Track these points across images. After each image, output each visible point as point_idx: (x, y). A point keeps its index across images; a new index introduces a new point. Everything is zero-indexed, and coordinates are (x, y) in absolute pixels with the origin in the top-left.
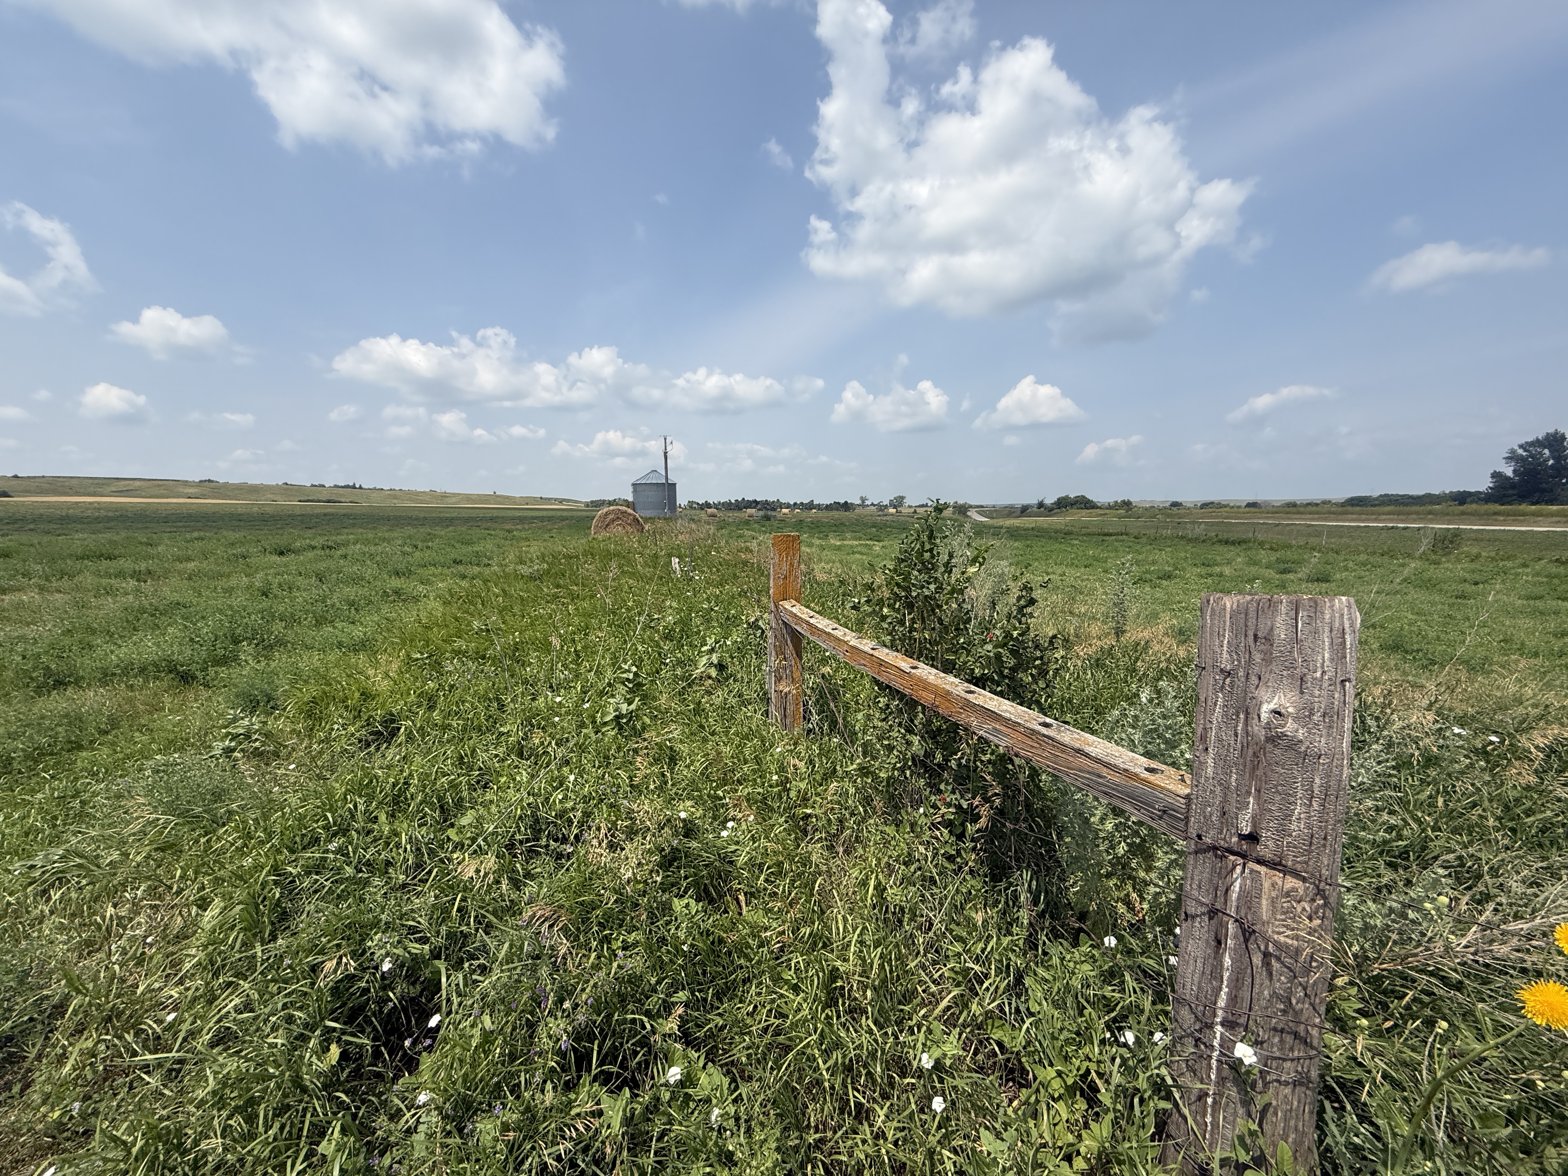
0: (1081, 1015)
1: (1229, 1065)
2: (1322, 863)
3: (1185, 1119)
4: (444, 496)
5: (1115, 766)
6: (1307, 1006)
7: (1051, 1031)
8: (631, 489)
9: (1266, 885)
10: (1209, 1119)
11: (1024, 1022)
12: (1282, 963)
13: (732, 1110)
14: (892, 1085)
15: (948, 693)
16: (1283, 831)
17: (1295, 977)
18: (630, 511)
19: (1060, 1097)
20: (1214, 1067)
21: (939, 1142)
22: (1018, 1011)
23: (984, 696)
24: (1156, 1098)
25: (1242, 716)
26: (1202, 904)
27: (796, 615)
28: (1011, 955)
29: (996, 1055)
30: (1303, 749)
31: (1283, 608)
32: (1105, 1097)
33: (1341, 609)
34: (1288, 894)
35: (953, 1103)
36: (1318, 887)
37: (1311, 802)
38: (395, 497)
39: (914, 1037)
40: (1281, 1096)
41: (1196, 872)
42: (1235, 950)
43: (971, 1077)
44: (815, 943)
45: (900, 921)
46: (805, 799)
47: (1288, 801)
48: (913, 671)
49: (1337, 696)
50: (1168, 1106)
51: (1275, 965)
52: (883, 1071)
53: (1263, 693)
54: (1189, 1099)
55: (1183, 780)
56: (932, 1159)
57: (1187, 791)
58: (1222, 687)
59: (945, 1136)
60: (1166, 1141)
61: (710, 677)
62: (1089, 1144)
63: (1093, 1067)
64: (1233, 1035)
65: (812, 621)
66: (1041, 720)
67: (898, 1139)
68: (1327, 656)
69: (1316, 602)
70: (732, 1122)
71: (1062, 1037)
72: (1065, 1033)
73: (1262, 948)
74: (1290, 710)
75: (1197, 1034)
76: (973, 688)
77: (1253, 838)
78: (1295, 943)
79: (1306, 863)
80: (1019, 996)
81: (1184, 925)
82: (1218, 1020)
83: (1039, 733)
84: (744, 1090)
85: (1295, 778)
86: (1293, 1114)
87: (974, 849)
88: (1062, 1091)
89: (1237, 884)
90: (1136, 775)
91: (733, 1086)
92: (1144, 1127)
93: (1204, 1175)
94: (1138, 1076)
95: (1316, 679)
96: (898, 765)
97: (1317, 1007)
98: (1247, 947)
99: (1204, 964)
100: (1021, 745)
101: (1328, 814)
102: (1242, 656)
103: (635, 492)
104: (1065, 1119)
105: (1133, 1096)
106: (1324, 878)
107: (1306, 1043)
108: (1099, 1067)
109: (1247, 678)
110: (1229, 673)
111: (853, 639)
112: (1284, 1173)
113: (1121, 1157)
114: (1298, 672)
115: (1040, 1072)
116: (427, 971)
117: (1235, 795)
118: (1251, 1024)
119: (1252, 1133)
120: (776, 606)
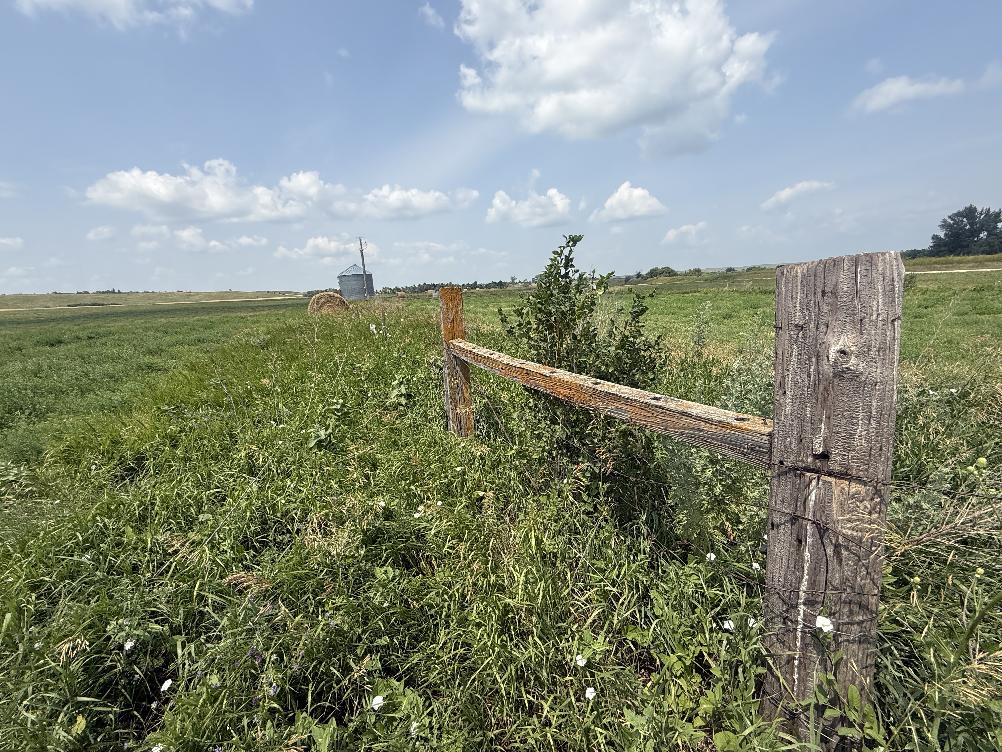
0: (694, 613)
1: (811, 634)
2: (879, 469)
3: (778, 679)
4: (189, 295)
5: (712, 420)
6: (868, 581)
7: (672, 627)
8: (337, 280)
9: (836, 491)
10: (796, 676)
11: (651, 624)
12: (850, 551)
13: (427, 721)
14: (554, 684)
15: (580, 386)
16: (848, 448)
17: (860, 560)
18: (336, 295)
19: (681, 675)
20: (799, 637)
21: (593, 722)
22: (646, 616)
23: (608, 385)
24: (755, 666)
25: (814, 360)
26: (785, 514)
27: (462, 349)
28: (639, 576)
29: (632, 651)
30: (863, 379)
31: (845, 266)
32: (716, 670)
33: (891, 262)
34: (853, 497)
35: (602, 690)
36: (876, 488)
37: (869, 421)
38: (149, 298)
39: (570, 645)
40: (850, 652)
41: (780, 490)
42: (813, 545)
43: (614, 669)
45: (554, 564)
46: (479, 486)
47: (852, 422)
48: (552, 375)
49: (888, 333)
50: (763, 670)
51: (844, 552)
52: (548, 674)
53: (831, 338)
54: (780, 663)
55: (765, 423)
56: (587, 736)
57: (770, 430)
58: (797, 340)
59: (597, 717)
60: (763, 697)
61: (401, 405)
62: (706, 706)
63: (705, 650)
64: (813, 611)
65: (474, 351)
66: (653, 396)
67: (560, 725)
68: (881, 301)
69: (872, 258)
70: (427, 731)
71: (680, 631)
72: (683, 627)
73: (834, 541)
74: (852, 348)
75: (785, 614)
76: (599, 381)
77: (825, 456)
78: (859, 534)
79: (867, 470)
80: (646, 605)
81: (771, 533)
82: (801, 601)
83: (651, 405)
84: (435, 705)
85: (857, 403)
87: (606, 502)
88: (683, 670)
89: (813, 495)
90: (729, 424)
91: (427, 704)
92: (746, 689)
93: (794, 718)
94: (740, 652)
95: (872, 321)
96: (547, 448)
97: (876, 582)
98: (822, 542)
99: (789, 560)
100: (638, 417)
101: (883, 429)
102: (812, 311)
103: (341, 282)
104: (686, 691)
105: (737, 667)
106: (880, 481)
107: (868, 609)
108: (709, 649)
109: (817, 328)
110: (802, 327)
111: (506, 359)
112: (854, 708)
113: (731, 713)
114: (858, 317)
115: (664, 658)
116: (168, 645)
117: (810, 424)
118: (826, 600)
119: (829, 682)
120: (447, 345)
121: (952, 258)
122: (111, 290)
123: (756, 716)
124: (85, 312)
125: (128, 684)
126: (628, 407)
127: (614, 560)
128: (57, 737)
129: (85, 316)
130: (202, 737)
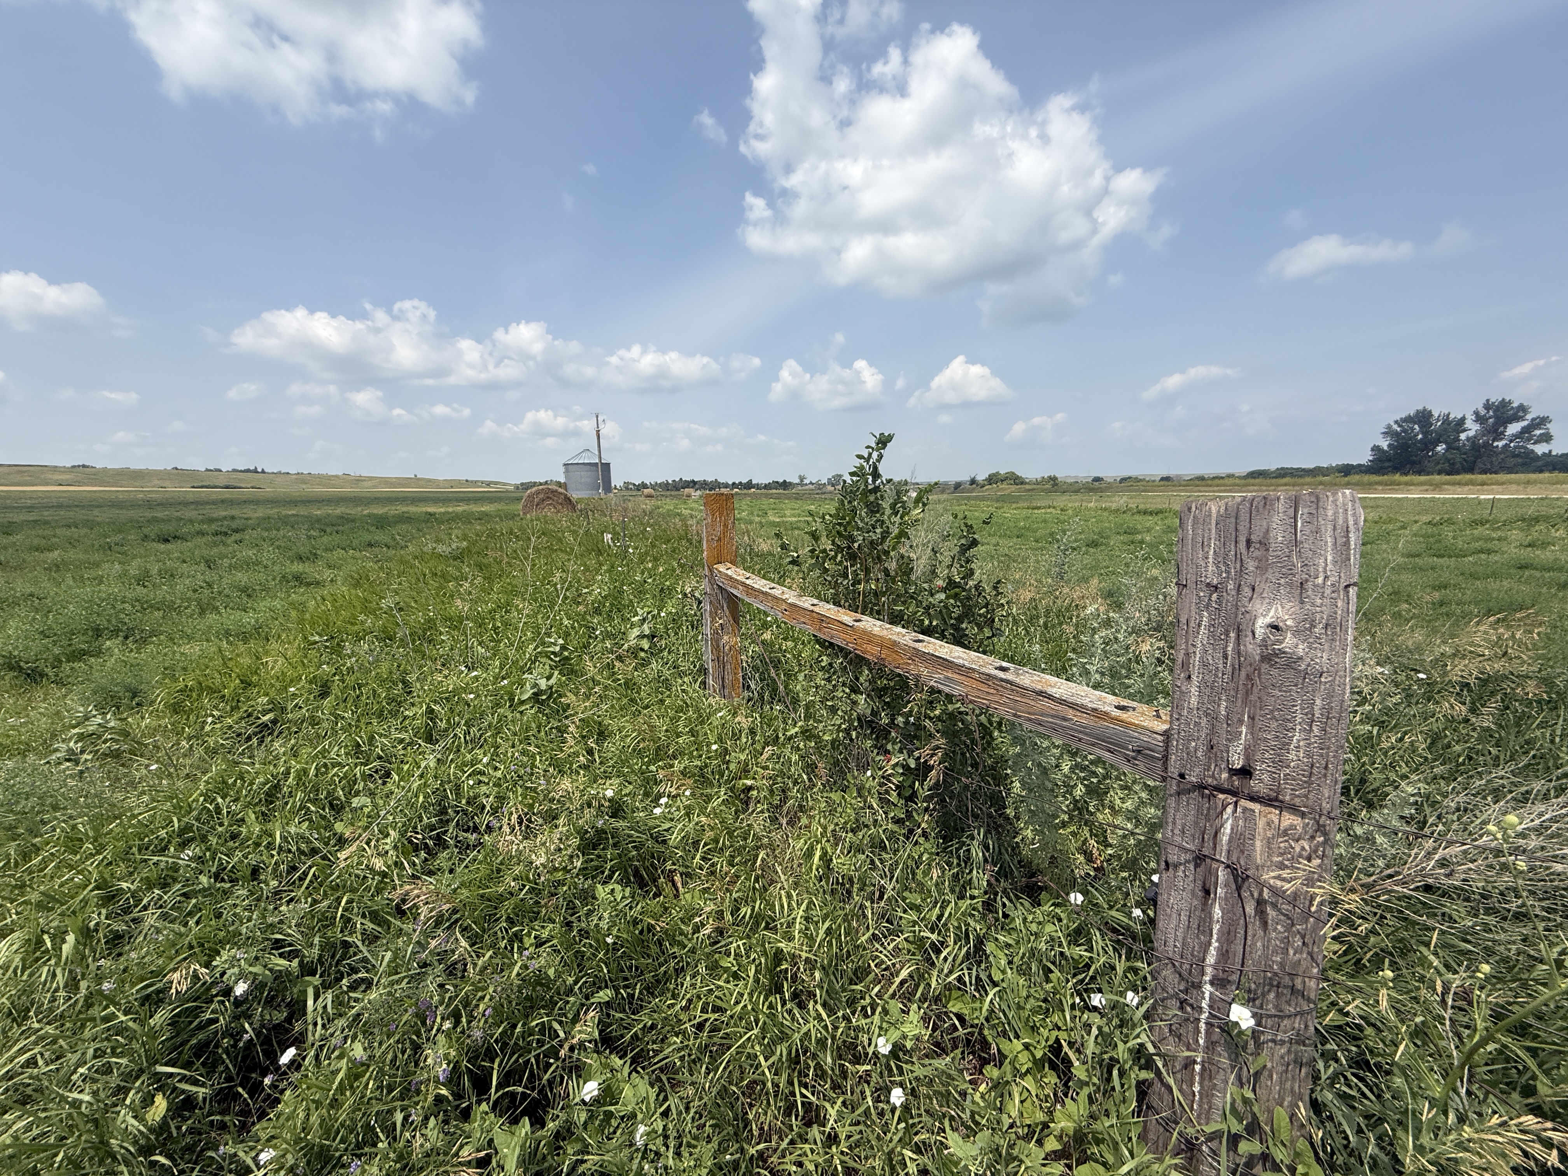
0: (1048, 980)
1: (1221, 1028)
2: (1323, 795)
3: (1170, 1089)
4: (359, 480)
5: (1082, 706)
6: (1305, 956)
7: (1016, 1000)
8: (563, 469)
9: (1261, 823)
10: (1197, 1088)
11: (986, 993)
12: (1279, 910)
13: (659, 1125)
14: (844, 1074)
15: (895, 643)
16: (1280, 762)
17: (1293, 925)
18: (560, 490)
19: (1028, 1071)
20: (1203, 1031)
21: (900, 1140)
22: (979, 981)
23: (935, 644)
24: (1136, 1068)
25: (1232, 635)
26: (1187, 850)
27: (731, 578)
28: (969, 920)
29: (956, 1030)
30: (1303, 667)
31: (1281, 506)
32: (1079, 1071)
33: (1344, 505)
34: (1285, 833)
35: (914, 1092)
36: (1318, 822)
37: (1311, 726)
38: (304, 482)
39: (868, 1020)
40: (1276, 1057)
41: (1179, 815)
42: (1226, 899)
43: (932, 1062)
44: (758, 924)
45: (849, 892)
46: (745, 771)
47: (1286, 724)
48: (856, 624)
49: (1340, 604)
50: (1148, 1075)
51: (1271, 913)
52: (834, 1061)
53: (1258, 606)
54: (1173, 1066)
55: (1158, 716)
57: (1165, 727)
58: (1208, 606)
59: (906, 1132)
60: (1147, 1115)
61: (642, 650)
62: (1063, 1123)
63: (1063, 1036)
64: (1225, 994)
65: (748, 582)
66: (998, 665)
68: (1330, 558)
69: (1318, 498)
70: (660, 1141)
71: (1028, 1007)
72: (1032, 1000)
73: (1256, 895)
74: (1289, 623)
75: (1182, 995)
76: (921, 637)
77: (1246, 772)
79: (1306, 796)
80: (979, 964)
81: (1165, 875)
82: (1207, 978)
83: (995, 678)
84: (673, 1102)
85: (1294, 701)
86: (1290, 1076)
87: (926, 810)
88: (1030, 1065)
89: (1227, 828)
90: (1106, 714)
91: (661, 1097)
92: (1124, 1101)
93: (1192, 1150)
94: (1116, 1046)
95: (1318, 586)
96: (843, 726)
97: (1315, 956)
98: (1239, 895)
99: (1190, 917)
100: (976, 693)
101: (1329, 739)
102: (1232, 566)
103: (567, 472)
104: (1034, 1094)
105: (1112, 1066)
106: (1325, 812)
107: (1303, 996)
108: (1070, 1036)
109: (1238, 590)
110: (1216, 588)
111: (791, 597)
112: (1282, 1142)
113: (1100, 1136)
114: (1297, 579)
115: (1005, 1046)
116: (295, 990)
117: (1225, 726)
118: (1243, 980)
119: (1246, 1101)
120: (711, 571)
121: (1397, 477)
122: (252, 468)
123: (1138, 1143)
124: (214, 497)
125: (232, 1046)
126: (963, 678)
127: (935, 894)
128: (123, 1126)
129: (214, 503)
130: (334, 1140)
